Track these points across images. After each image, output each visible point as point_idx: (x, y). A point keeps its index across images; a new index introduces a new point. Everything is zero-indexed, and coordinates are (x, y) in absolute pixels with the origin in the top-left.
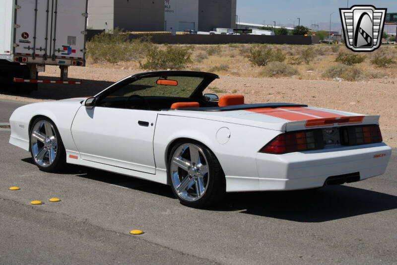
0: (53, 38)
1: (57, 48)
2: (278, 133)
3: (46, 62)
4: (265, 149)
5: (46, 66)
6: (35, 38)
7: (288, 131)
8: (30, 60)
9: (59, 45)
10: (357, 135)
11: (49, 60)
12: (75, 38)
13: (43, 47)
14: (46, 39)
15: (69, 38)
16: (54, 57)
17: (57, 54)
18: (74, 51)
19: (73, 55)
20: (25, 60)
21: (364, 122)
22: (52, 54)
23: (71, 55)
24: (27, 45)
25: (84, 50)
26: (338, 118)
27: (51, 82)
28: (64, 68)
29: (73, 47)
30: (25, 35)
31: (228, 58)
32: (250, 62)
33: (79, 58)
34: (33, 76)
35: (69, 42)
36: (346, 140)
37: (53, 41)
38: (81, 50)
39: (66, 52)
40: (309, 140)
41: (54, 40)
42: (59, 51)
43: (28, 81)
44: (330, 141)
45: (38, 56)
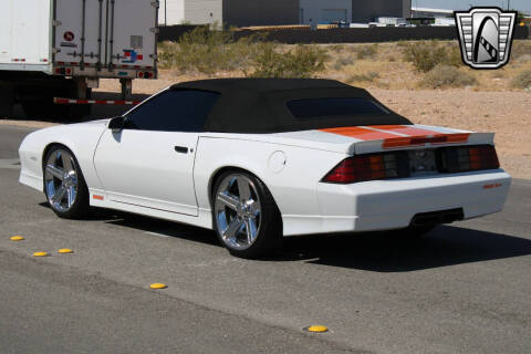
0: (109, 39)
1: (115, 54)
2: (345, 156)
3: (100, 74)
4: (329, 178)
5: (101, 80)
6: (83, 39)
7: (357, 153)
8: (77, 71)
9: (118, 49)
10: (461, 159)
11: (104, 71)
12: (140, 38)
13: (96, 53)
14: (100, 40)
15: (133, 38)
16: (111, 67)
17: (115, 61)
18: (140, 57)
19: (138, 63)
20: (69, 71)
21: (470, 142)
22: (108, 61)
23: (135, 64)
24: (72, 50)
25: (154, 56)
26: (430, 136)
27: (109, 102)
28: (126, 82)
29: (138, 51)
30: (69, 36)
31: (386, 62)
32: (414, 67)
33: (148, 67)
34: (82, 94)
35: (133, 45)
36: (445, 166)
37: (109, 44)
38: (151, 56)
39: (129, 58)
40: (388, 166)
41: (111, 42)
42: (118, 57)
43: (74, 101)
44: (421, 168)
45: (87, 64)
